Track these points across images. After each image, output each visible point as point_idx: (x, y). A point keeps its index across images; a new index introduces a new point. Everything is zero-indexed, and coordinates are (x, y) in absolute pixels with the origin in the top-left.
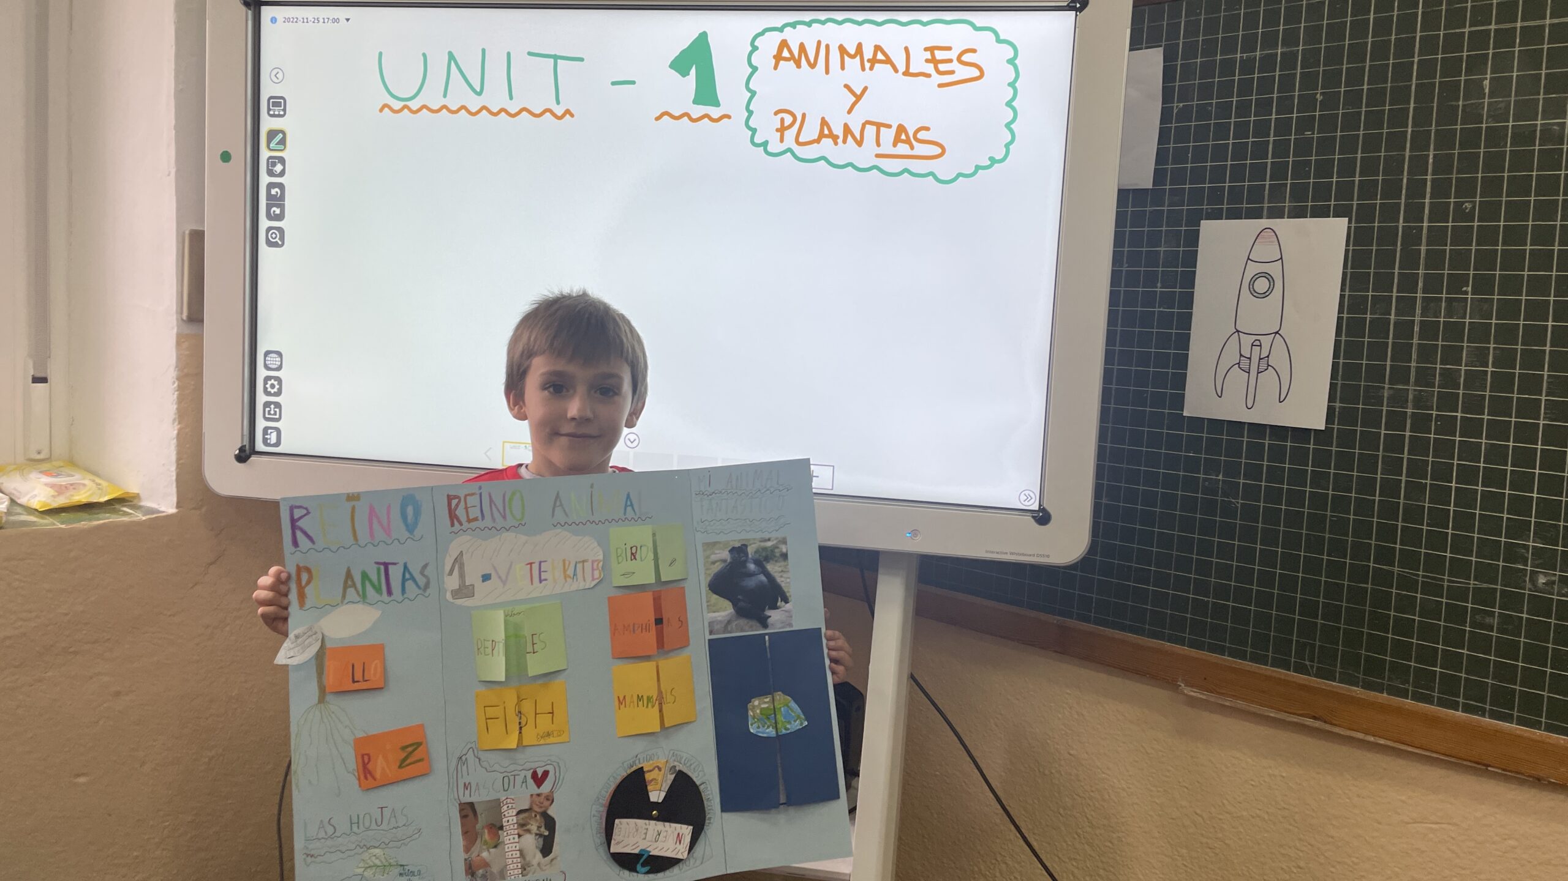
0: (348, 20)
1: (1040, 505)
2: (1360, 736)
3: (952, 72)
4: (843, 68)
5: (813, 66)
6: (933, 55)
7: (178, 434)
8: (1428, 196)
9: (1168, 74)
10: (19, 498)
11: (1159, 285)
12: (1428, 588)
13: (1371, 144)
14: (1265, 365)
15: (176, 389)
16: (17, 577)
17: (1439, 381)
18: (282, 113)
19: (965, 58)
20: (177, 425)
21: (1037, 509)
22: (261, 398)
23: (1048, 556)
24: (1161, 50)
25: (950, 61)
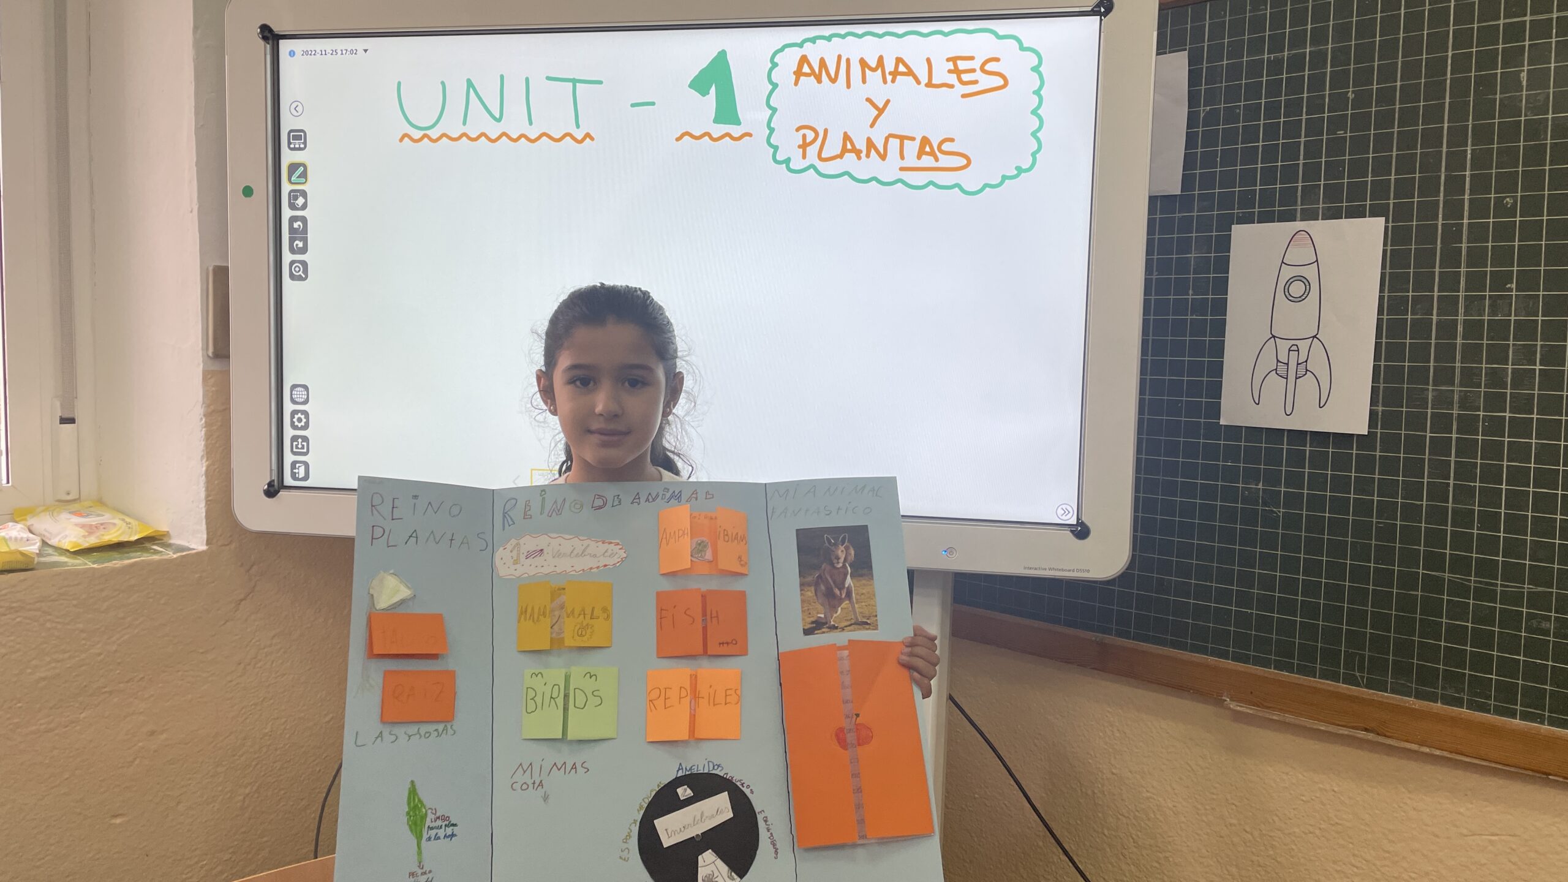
0: (366, 51)
1: (1078, 519)
2: (1414, 747)
3: (975, 82)
4: (864, 81)
5: (833, 80)
6: (955, 65)
7: (207, 470)
8: (1467, 191)
9: (1194, 78)
10: (50, 539)
11: (1191, 292)
12: (1479, 594)
13: (1408, 141)
14: (1304, 369)
15: (204, 425)
16: (49, 617)
17: (1485, 380)
18: (302, 146)
19: (988, 67)
20: (206, 462)
21: (1075, 523)
22: (289, 433)
23: (1088, 571)
24: (1186, 53)
25: (973, 71)
